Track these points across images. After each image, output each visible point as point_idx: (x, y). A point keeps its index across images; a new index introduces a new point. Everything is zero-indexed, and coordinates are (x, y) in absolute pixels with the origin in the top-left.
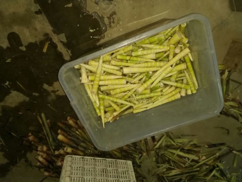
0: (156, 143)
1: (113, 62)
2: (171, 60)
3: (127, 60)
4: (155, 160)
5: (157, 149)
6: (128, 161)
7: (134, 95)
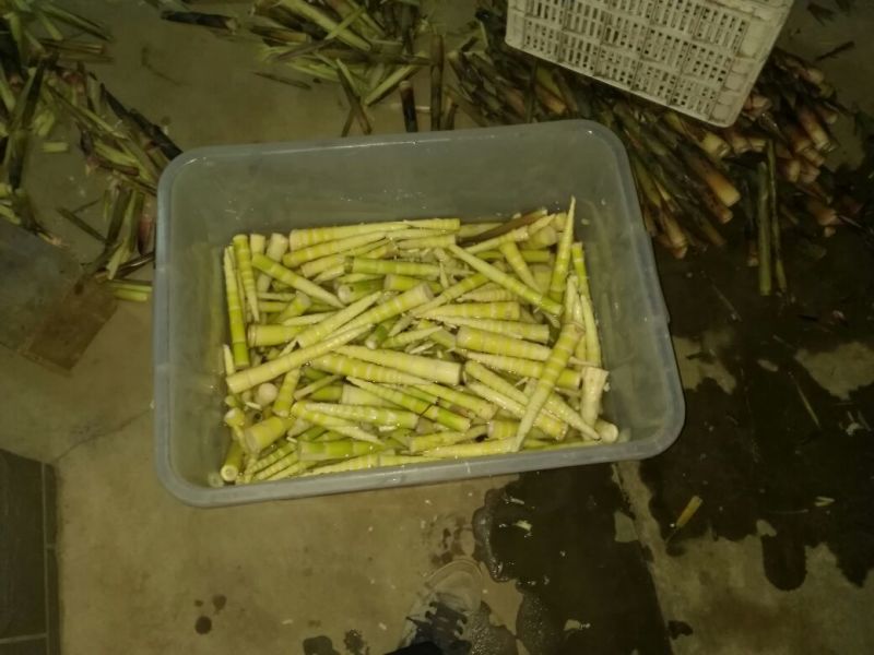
0: (404, 85)
1: (486, 411)
2: (296, 368)
3: (437, 405)
4: (421, 23)
5: (406, 63)
6: (519, 47)
7: (444, 282)
